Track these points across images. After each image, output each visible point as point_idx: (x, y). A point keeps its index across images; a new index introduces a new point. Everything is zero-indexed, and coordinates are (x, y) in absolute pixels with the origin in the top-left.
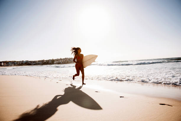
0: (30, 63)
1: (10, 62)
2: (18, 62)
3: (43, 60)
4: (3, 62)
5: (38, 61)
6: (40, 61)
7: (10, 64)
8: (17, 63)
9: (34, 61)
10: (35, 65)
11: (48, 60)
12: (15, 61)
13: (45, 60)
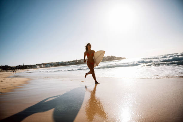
0: (65, 63)
1: (48, 63)
2: (54, 63)
3: (75, 60)
4: (43, 64)
5: (72, 61)
6: (73, 61)
7: (48, 66)
8: (54, 65)
9: (68, 61)
10: (69, 65)
11: (80, 60)
12: (52, 63)
13: (77, 60)
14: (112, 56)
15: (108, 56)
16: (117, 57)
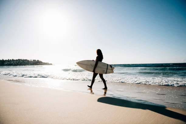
14: (38, 60)
15: (33, 60)
16: (43, 62)
